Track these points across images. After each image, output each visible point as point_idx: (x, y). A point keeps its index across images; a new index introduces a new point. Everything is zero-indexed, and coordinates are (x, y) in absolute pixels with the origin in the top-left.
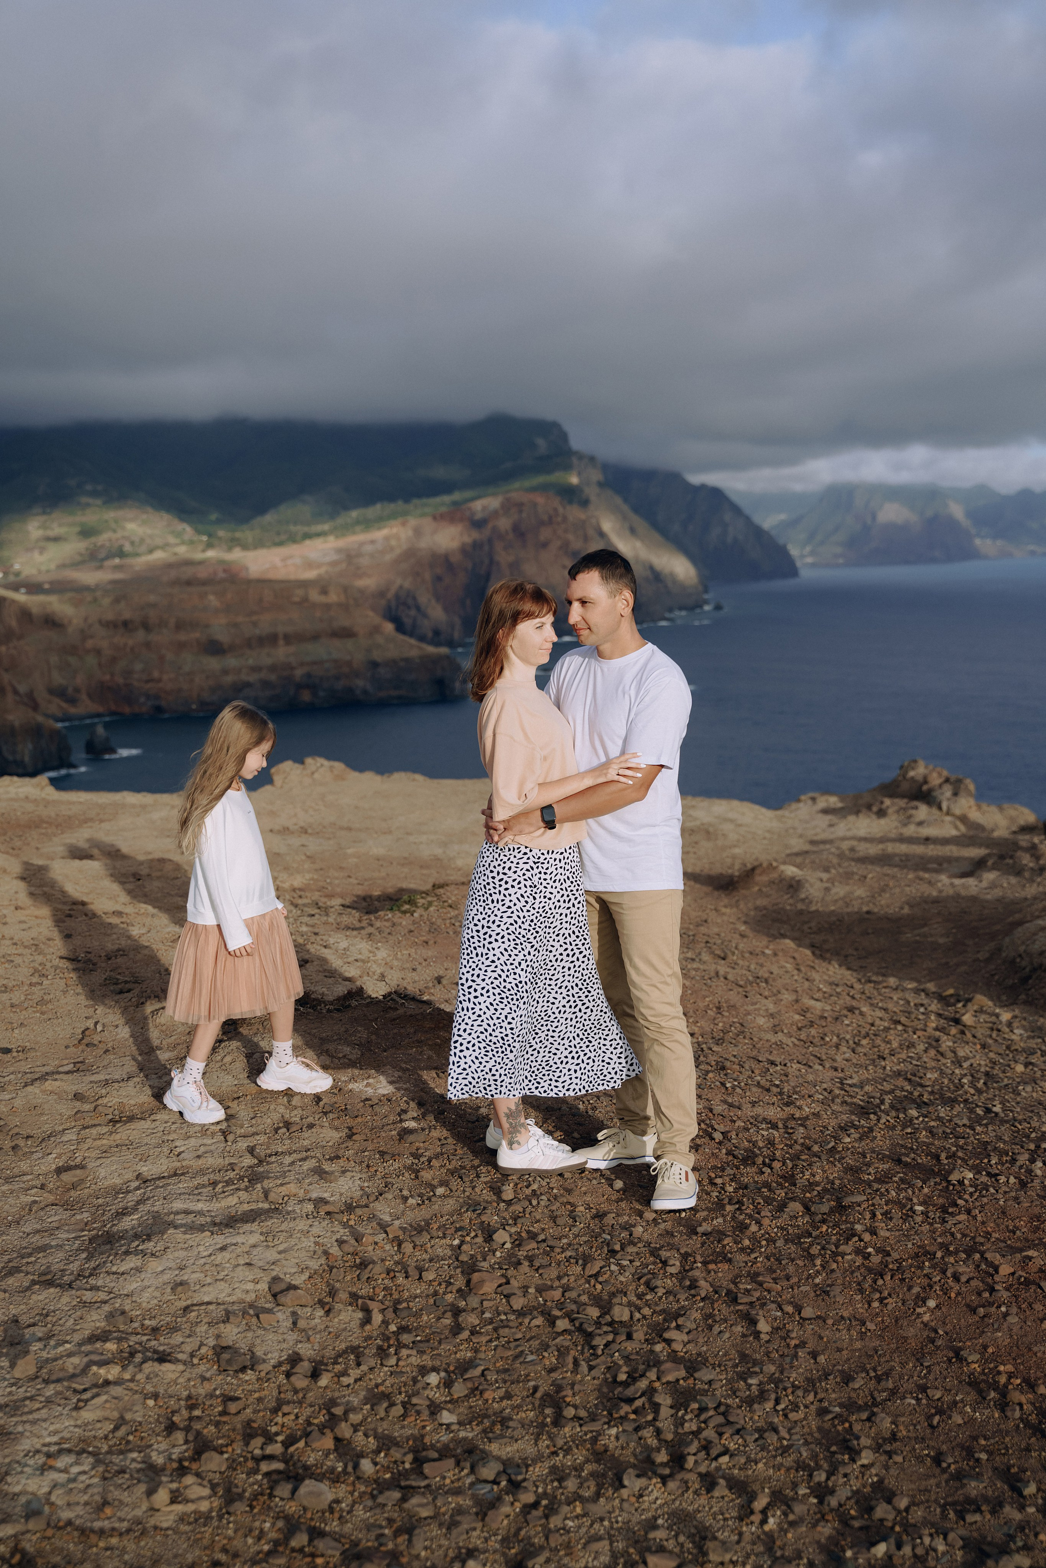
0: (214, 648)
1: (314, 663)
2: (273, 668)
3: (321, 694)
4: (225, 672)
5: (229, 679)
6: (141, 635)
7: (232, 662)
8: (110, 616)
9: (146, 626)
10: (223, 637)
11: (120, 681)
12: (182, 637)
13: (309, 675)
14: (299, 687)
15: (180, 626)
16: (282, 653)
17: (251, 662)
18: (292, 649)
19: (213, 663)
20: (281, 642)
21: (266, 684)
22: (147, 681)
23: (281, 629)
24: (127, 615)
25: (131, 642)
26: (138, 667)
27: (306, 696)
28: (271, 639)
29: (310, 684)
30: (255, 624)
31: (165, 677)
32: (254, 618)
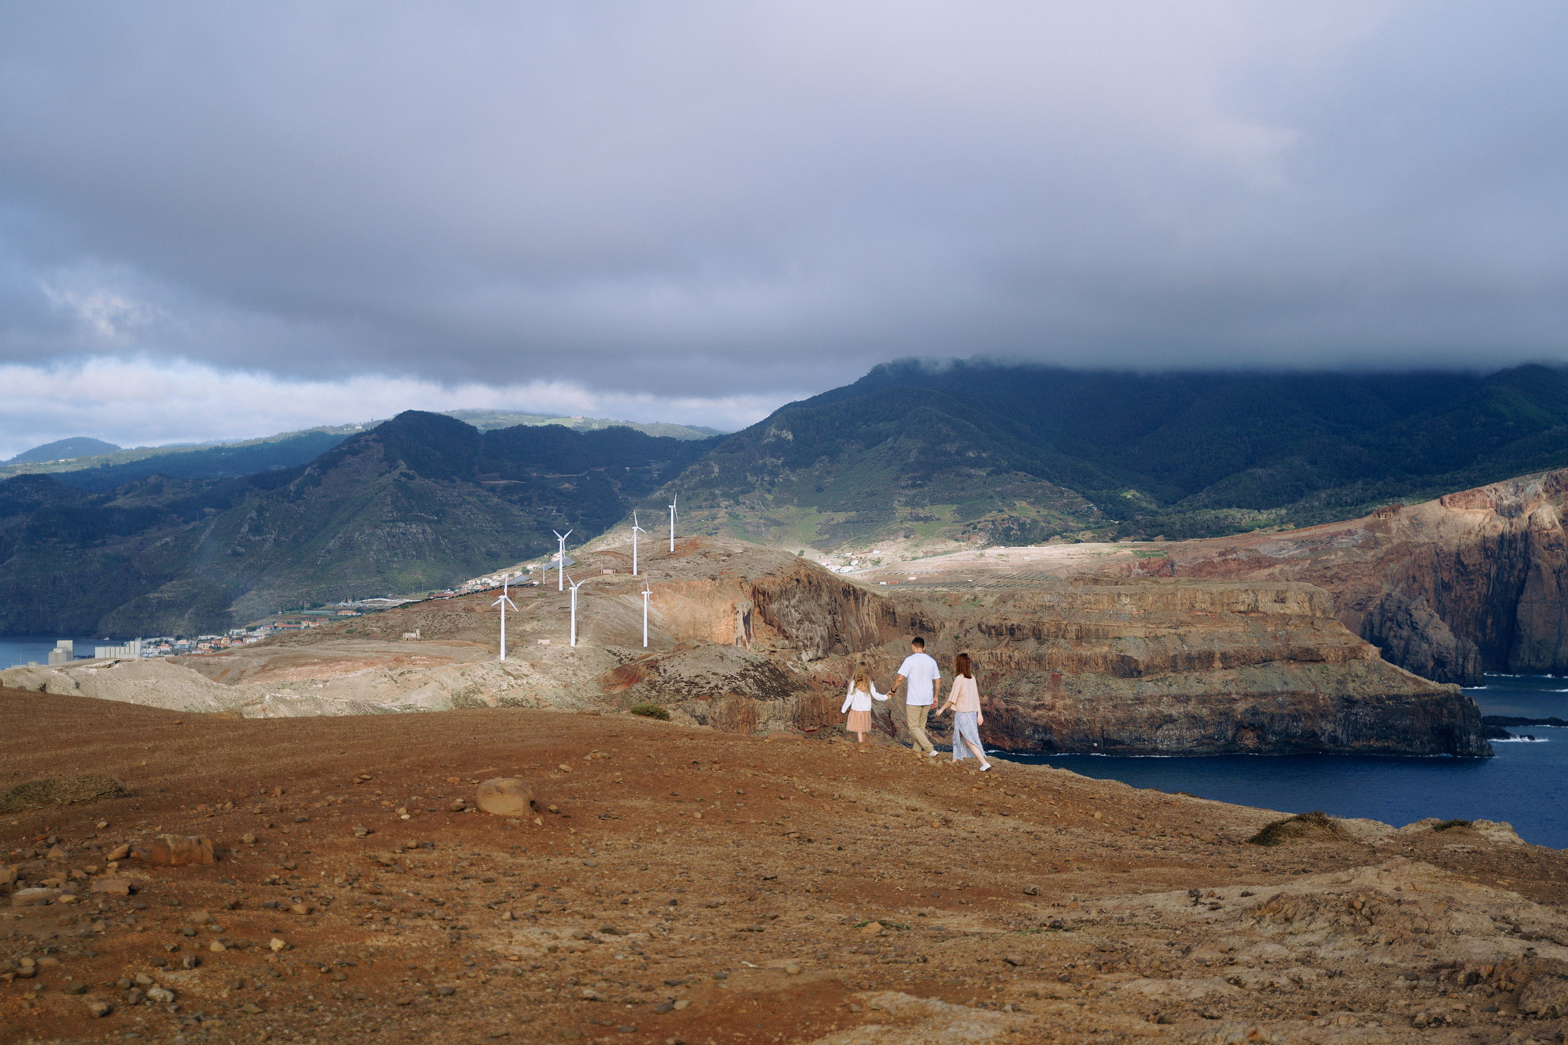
0: (1127, 668)
1: (1264, 695)
2: (1203, 699)
3: (1272, 738)
4: (1140, 701)
5: (1145, 710)
6: (1031, 645)
7: (1148, 687)
8: (993, 621)
9: (1038, 635)
10: (1139, 654)
11: (1003, 705)
12: (1085, 651)
13: (1254, 712)
14: (1240, 726)
15: (1082, 637)
16: (1217, 679)
17: (1174, 690)
18: (1232, 674)
19: (1124, 688)
20: (1218, 664)
21: (1194, 720)
22: (1035, 708)
23: (1217, 648)
24: (1015, 621)
25: (1017, 655)
26: (1025, 687)
27: (1250, 740)
28: (1205, 660)
29: (1255, 723)
30: (1182, 639)
31: (1059, 704)
32: (1181, 631)
